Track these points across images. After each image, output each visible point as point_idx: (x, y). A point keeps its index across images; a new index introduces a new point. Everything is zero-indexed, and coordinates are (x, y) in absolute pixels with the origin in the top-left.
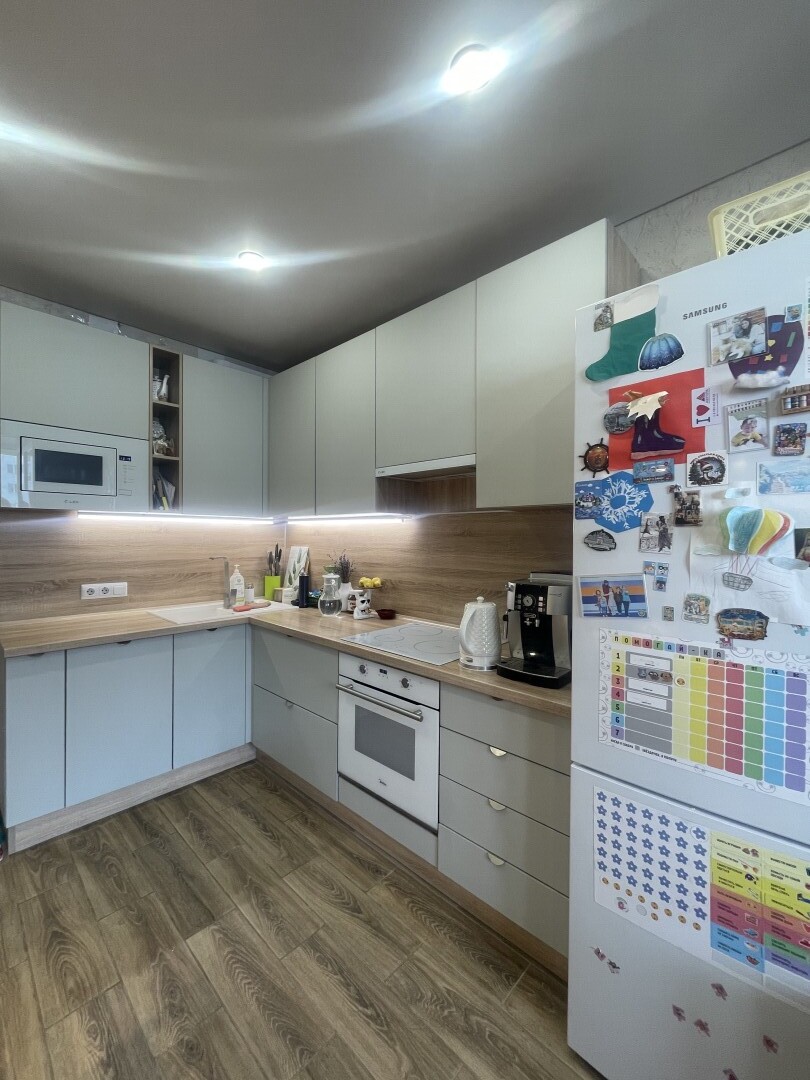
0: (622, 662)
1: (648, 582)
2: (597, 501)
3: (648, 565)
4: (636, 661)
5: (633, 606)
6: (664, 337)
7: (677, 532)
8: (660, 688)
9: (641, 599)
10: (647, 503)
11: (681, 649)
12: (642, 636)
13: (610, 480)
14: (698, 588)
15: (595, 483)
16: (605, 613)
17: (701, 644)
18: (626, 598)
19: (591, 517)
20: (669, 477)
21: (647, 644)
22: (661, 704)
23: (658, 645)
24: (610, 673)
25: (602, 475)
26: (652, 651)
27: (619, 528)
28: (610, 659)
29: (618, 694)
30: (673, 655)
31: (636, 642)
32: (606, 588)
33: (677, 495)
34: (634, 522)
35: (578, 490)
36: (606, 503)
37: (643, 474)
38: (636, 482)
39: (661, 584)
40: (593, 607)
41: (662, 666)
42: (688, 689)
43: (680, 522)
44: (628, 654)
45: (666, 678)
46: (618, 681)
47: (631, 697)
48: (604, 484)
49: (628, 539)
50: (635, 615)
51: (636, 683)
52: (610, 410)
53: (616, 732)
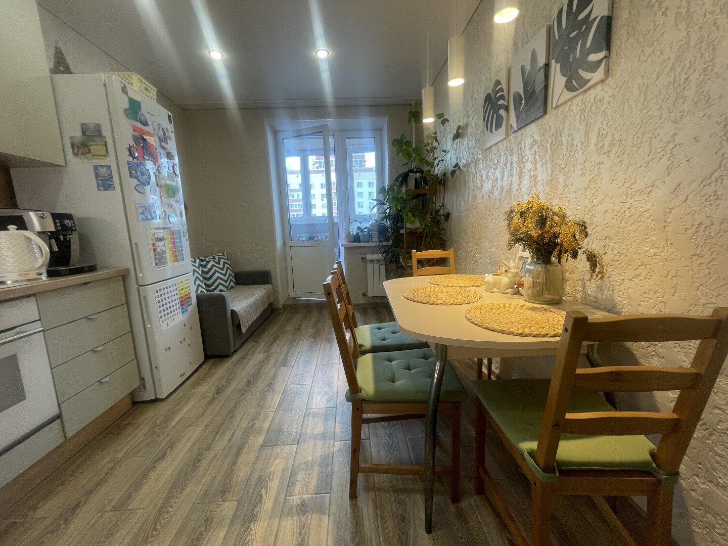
0: (154, 237)
1: (155, 205)
2: (136, 172)
3: (154, 200)
4: (157, 236)
6: (143, 115)
7: (157, 189)
8: (162, 243)
9: (155, 212)
10: (149, 177)
11: (164, 228)
12: (156, 226)
13: (139, 164)
15: (135, 164)
17: (166, 226)
19: (135, 178)
21: (158, 228)
22: (163, 249)
23: (160, 228)
24: (151, 242)
25: (136, 161)
26: (159, 231)
27: (144, 184)
28: (150, 237)
29: (154, 250)
30: (163, 231)
31: (155, 228)
32: (145, 209)
33: (156, 176)
34: (148, 183)
35: (128, 164)
36: (139, 173)
41: (162, 236)
42: (167, 241)
43: (158, 186)
44: (155, 234)
45: (163, 239)
46: (154, 245)
47: (158, 249)
49: (147, 189)
51: (158, 244)
52: (134, 133)
53: (156, 264)
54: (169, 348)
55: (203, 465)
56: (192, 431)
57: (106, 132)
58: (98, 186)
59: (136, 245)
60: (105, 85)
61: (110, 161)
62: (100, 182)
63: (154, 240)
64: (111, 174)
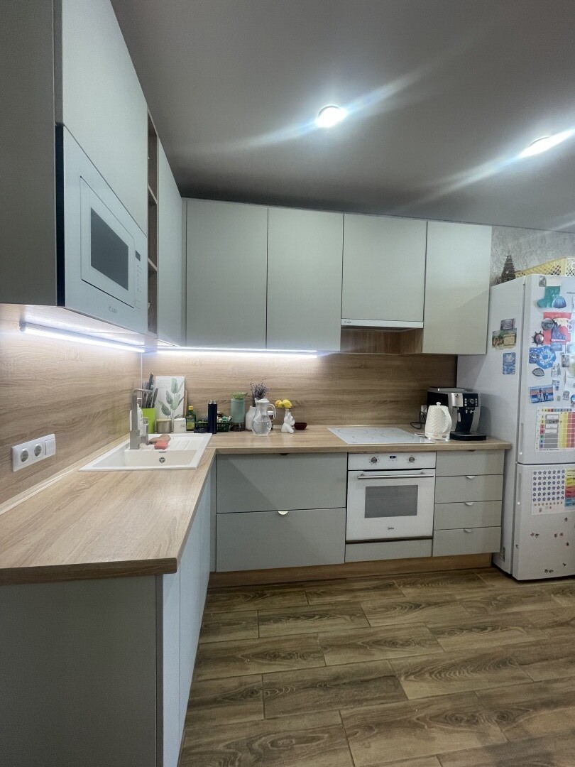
0: (544, 419)
1: (554, 387)
2: (538, 356)
3: (554, 381)
4: (549, 417)
5: (549, 397)
6: (561, 298)
7: (562, 369)
8: (555, 426)
9: (552, 394)
10: (554, 359)
11: (562, 410)
12: (550, 408)
13: (543, 348)
14: (566, 389)
15: (538, 349)
16: (540, 401)
17: (566, 408)
18: (547, 394)
19: (535, 362)
20: (561, 349)
21: (552, 410)
22: (555, 431)
23: (555, 410)
24: (540, 424)
25: (540, 346)
26: (554, 413)
27: (545, 367)
28: (540, 418)
29: (542, 432)
30: (560, 413)
31: (549, 410)
32: (540, 391)
33: (563, 356)
34: (551, 365)
35: (530, 351)
36: (541, 357)
37: (554, 347)
38: (551, 350)
39: (557, 388)
40: (536, 399)
41: (556, 418)
42: (563, 423)
43: (564, 366)
44: (546, 415)
45: (557, 421)
46: (542, 426)
47: (547, 431)
48: (541, 349)
49: (547, 371)
50: (550, 400)
51: (548, 426)
52: (544, 320)
53: (541, 446)
54: (537, 535)
55: (505, 672)
56: (519, 633)
57: (518, 325)
58: (504, 370)
59: (522, 424)
60: (524, 285)
61: (516, 349)
62: (506, 367)
63: (544, 422)
64: (515, 360)
